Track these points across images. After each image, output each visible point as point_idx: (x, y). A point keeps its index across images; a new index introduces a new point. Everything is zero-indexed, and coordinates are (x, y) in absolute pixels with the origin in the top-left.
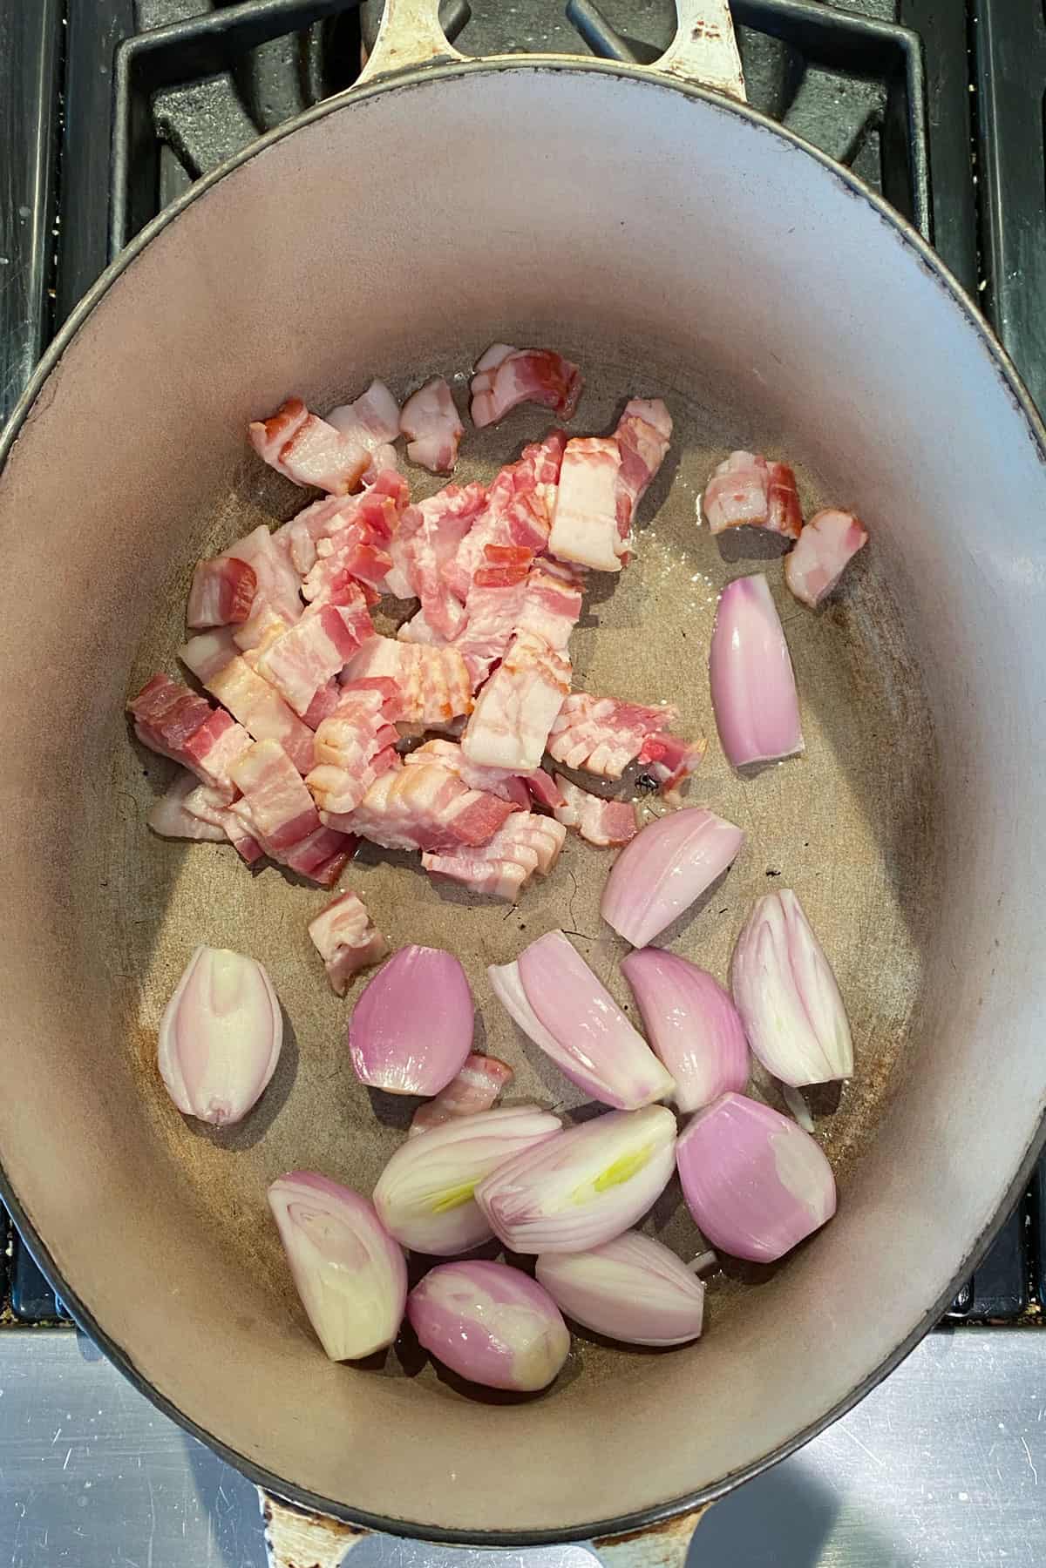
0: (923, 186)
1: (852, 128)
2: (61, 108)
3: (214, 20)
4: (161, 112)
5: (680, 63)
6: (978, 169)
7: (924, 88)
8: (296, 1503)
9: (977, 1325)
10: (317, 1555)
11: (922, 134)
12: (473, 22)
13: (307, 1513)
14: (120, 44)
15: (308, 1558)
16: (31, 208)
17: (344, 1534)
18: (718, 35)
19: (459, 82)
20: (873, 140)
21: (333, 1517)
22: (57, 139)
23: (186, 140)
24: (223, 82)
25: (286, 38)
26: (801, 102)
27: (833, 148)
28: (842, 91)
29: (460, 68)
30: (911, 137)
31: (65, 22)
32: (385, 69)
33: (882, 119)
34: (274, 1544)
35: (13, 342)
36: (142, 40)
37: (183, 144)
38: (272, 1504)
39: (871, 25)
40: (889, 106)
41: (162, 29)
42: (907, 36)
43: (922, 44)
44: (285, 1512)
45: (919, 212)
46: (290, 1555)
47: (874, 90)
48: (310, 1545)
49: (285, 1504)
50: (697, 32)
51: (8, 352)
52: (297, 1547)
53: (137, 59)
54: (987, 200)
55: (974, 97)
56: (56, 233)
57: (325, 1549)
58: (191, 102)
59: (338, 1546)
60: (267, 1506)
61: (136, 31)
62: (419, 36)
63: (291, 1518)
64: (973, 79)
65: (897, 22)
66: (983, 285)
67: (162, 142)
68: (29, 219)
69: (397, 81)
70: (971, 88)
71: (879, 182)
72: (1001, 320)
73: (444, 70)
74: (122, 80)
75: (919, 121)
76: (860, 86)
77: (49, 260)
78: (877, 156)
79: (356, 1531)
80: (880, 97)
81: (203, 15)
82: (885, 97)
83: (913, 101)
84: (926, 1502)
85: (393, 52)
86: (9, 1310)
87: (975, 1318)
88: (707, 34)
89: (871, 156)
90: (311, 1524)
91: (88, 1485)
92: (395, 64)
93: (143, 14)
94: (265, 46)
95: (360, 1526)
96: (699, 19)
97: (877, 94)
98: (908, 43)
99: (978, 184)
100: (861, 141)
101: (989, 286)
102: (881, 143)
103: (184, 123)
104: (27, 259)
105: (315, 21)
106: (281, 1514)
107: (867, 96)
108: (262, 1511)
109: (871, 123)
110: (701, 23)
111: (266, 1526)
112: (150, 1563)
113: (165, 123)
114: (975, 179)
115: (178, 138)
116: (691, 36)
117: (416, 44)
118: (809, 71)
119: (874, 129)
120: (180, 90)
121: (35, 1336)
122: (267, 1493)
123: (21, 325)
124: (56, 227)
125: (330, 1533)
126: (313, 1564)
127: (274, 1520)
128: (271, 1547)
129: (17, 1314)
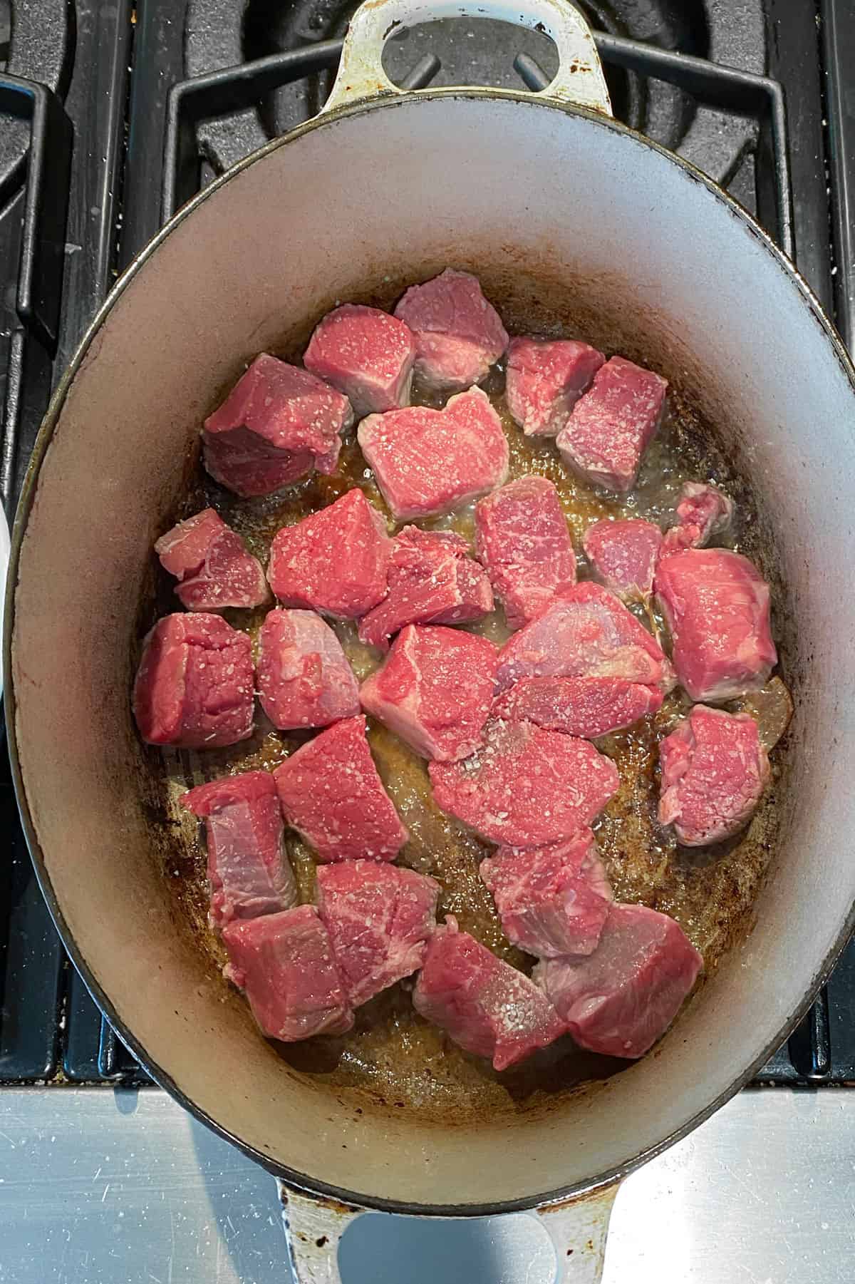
0: (785, 195)
1: (733, 152)
2: (126, 133)
3: (245, 69)
4: (202, 136)
5: (562, 90)
6: (830, 183)
7: (786, 124)
8: (306, 1189)
9: (836, 1087)
10: (325, 1230)
11: (784, 158)
12: (443, 71)
13: (317, 1197)
14: (172, 87)
15: (318, 1232)
16: (101, 208)
17: (344, 1212)
19: (398, 109)
20: (749, 161)
21: (335, 1199)
22: (122, 157)
23: (221, 157)
24: (251, 115)
25: (301, 81)
26: (693, 132)
27: (717, 167)
28: (724, 124)
29: (398, 100)
30: (776, 160)
31: (130, 69)
32: (344, 102)
33: (755, 145)
34: (290, 1222)
35: (84, 309)
36: (191, 84)
37: (219, 161)
38: (288, 1191)
39: (746, 77)
40: (760, 136)
41: (205, 76)
42: (773, 86)
43: (784, 91)
44: (298, 1197)
45: (783, 216)
46: (302, 1230)
47: (749, 124)
48: (318, 1223)
49: (297, 1191)
50: (573, 68)
51: (80, 317)
52: (308, 1224)
53: (185, 98)
54: (837, 206)
55: (826, 131)
56: (119, 227)
57: (330, 1225)
58: (226, 129)
59: (339, 1222)
60: (284, 1193)
61: (185, 77)
62: (368, 77)
63: (301, 1202)
64: (825, 115)
65: (766, 75)
66: (834, 271)
67: (203, 159)
68: (98, 217)
69: (351, 110)
70: (824, 123)
71: (754, 192)
72: (848, 298)
73: (387, 101)
74: (173, 114)
75: (783, 149)
76: (738, 121)
77: (113, 248)
78: (752, 173)
79: (354, 1210)
80: (754, 128)
81: (237, 66)
82: (758, 129)
83: (777, 132)
84: (795, 1231)
85: (348, 88)
86: (62, 1073)
87: (835, 1081)
89: (747, 173)
90: (318, 1205)
91: (121, 1214)
92: (350, 97)
93: (190, 64)
94: (284, 87)
95: (356, 1206)
97: (751, 126)
98: (773, 91)
99: (831, 194)
100: (740, 162)
101: (840, 270)
102: (756, 164)
103: (220, 146)
104: (96, 247)
105: (320, 70)
106: (294, 1199)
107: (743, 128)
108: (280, 1197)
109: (747, 148)
111: (284, 1208)
112: (170, 1279)
113: (205, 144)
114: (828, 190)
115: (215, 155)
116: (569, 70)
117: (365, 83)
118: (699, 109)
119: (750, 152)
120: (217, 120)
121: (81, 1092)
122: (284, 1183)
123: (90, 296)
124: (119, 222)
125: (333, 1212)
126: (321, 1237)
127: (289, 1204)
128: (288, 1225)
129: (66, 1075)
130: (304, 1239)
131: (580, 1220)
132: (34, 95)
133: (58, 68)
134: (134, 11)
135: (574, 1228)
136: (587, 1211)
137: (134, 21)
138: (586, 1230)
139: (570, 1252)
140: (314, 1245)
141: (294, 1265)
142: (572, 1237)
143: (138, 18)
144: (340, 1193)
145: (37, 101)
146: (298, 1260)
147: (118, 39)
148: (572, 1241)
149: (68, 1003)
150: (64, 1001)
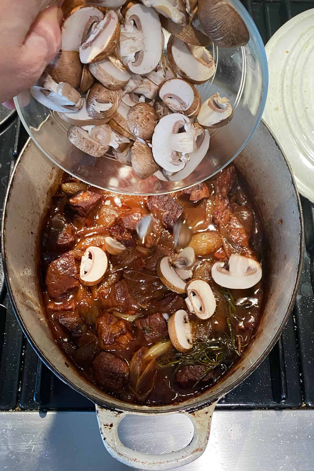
5: (116, 416)
18: (104, 425)
50: (111, 425)
62: (199, 419)
85: (207, 413)
86: (19, 407)
88: (108, 426)
96: (111, 430)
110: (110, 429)
116: (113, 425)
117: (200, 416)
129: (21, 408)
149: (22, 382)
150: (20, 382)
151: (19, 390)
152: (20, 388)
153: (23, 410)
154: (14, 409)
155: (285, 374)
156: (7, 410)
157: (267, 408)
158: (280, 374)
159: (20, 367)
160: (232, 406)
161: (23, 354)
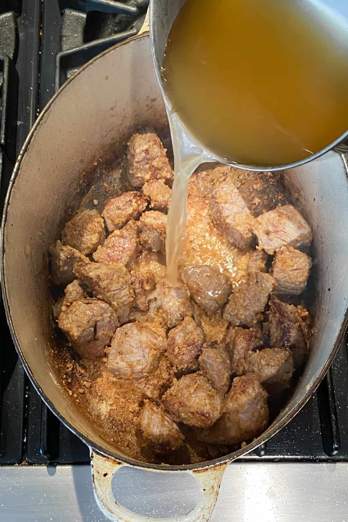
4: (69, 76)
8: (101, 453)
10: (107, 470)
13: (105, 457)
14: (57, 54)
15: (104, 471)
16: (30, 106)
17: (116, 464)
21: (113, 458)
22: (38, 87)
31: (40, 53)
34: (93, 465)
36: (63, 53)
38: (94, 453)
41: (69, 49)
44: (98, 456)
46: (98, 469)
48: (105, 467)
49: (98, 453)
52: (101, 467)
53: (62, 59)
57: (109, 469)
59: (114, 468)
60: (92, 454)
61: (61, 51)
63: (99, 458)
68: (30, 110)
74: (58, 65)
79: (119, 463)
81: (82, 45)
90: (106, 460)
95: (121, 461)
106: (96, 456)
111: (92, 460)
120: (75, 69)
122: (92, 449)
124: (38, 112)
125: (111, 463)
126: (105, 473)
127: (94, 458)
128: (93, 467)
129: (27, 462)
130: (98, 473)
131: (209, 477)
132: (4, 59)
133: (13, 52)
134: (41, 30)
135: (207, 480)
136: (212, 474)
137: (41, 34)
138: (212, 482)
139: (204, 490)
140: (102, 475)
141: (94, 482)
142: (206, 484)
143: (43, 33)
144: (115, 456)
145: (5, 61)
146: (95, 480)
147: (36, 40)
148: (206, 486)
149: (27, 431)
150: (26, 431)
151: (25, 440)
152: (25, 438)
153: (30, 464)
154: (20, 463)
155: (336, 418)
156: (12, 464)
157: (317, 461)
158: (330, 418)
159: (24, 412)
160: (274, 459)
161: (27, 396)
